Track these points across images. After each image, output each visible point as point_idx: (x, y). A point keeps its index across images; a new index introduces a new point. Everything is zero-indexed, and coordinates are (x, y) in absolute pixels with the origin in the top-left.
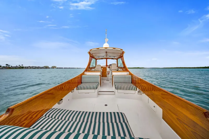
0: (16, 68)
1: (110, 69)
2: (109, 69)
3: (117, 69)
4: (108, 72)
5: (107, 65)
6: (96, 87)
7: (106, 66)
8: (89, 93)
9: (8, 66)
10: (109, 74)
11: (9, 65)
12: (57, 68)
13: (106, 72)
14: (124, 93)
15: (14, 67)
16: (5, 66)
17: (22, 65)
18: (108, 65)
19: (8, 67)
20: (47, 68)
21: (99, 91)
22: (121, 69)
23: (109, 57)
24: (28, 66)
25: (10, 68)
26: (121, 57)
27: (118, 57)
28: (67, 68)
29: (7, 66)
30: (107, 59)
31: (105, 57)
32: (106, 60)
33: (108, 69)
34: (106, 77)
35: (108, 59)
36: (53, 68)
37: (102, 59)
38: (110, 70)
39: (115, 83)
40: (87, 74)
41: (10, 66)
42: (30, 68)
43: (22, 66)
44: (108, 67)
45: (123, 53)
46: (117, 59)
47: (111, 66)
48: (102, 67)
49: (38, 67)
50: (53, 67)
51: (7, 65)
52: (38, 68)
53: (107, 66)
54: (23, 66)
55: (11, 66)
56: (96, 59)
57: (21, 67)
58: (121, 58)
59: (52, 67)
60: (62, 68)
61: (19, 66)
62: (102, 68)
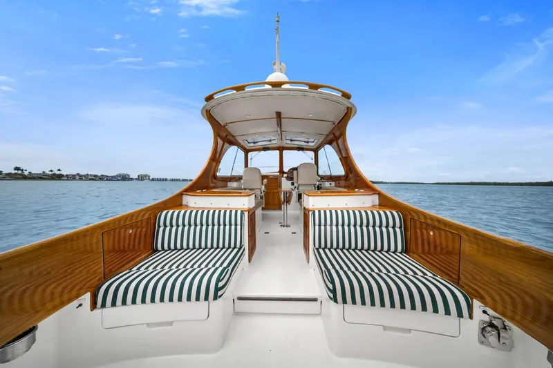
0: (41, 177)
1: (293, 184)
2: (290, 182)
3: (318, 183)
4: (285, 193)
5: (281, 171)
6: (217, 289)
7: (278, 174)
8: (171, 323)
9: (20, 172)
10: (288, 201)
11: (22, 170)
12: (153, 180)
13: (278, 193)
14: (385, 328)
15: (37, 174)
16: (14, 172)
17: (59, 170)
18: (286, 169)
19: (21, 175)
20: (125, 178)
21: (240, 299)
22: (333, 183)
23: (289, 142)
24: (75, 173)
25: (24, 177)
26: (336, 137)
27: (321, 140)
28: (179, 180)
29: (16, 171)
30: (281, 149)
31: (276, 143)
32: (277, 152)
33: (286, 185)
34: (280, 209)
35: (285, 152)
36: (142, 180)
37: (265, 149)
38: (293, 187)
39: (321, 251)
40: (192, 205)
41: (26, 173)
42: (81, 179)
43: (58, 173)
44: (285, 175)
45: (348, 114)
46: (316, 151)
47: (295, 172)
48: (264, 177)
49: (102, 176)
50: (142, 178)
51: (17, 169)
52: (102, 178)
53: (284, 173)
54: (61, 173)
55: (30, 173)
56: (247, 151)
57: (55, 174)
58: (334, 143)
59: (139, 176)
60: (166, 180)
61: (51, 173)
62: (265, 180)
